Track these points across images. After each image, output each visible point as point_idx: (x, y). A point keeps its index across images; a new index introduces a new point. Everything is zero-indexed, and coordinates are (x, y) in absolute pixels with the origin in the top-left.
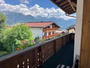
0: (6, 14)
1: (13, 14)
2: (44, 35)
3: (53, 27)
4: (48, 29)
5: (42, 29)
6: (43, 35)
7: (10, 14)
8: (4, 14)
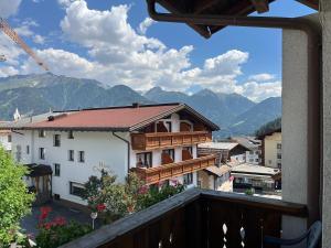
0: (41, 84)
1: (65, 83)
2: (140, 164)
3: (183, 127)
4: (162, 134)
5: (127, 136)
6: (133, 164)
7: (56, 83)
8: (36, 83)
